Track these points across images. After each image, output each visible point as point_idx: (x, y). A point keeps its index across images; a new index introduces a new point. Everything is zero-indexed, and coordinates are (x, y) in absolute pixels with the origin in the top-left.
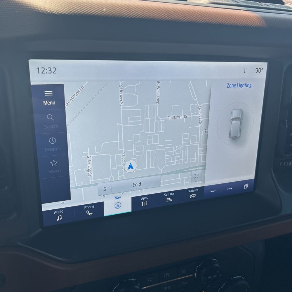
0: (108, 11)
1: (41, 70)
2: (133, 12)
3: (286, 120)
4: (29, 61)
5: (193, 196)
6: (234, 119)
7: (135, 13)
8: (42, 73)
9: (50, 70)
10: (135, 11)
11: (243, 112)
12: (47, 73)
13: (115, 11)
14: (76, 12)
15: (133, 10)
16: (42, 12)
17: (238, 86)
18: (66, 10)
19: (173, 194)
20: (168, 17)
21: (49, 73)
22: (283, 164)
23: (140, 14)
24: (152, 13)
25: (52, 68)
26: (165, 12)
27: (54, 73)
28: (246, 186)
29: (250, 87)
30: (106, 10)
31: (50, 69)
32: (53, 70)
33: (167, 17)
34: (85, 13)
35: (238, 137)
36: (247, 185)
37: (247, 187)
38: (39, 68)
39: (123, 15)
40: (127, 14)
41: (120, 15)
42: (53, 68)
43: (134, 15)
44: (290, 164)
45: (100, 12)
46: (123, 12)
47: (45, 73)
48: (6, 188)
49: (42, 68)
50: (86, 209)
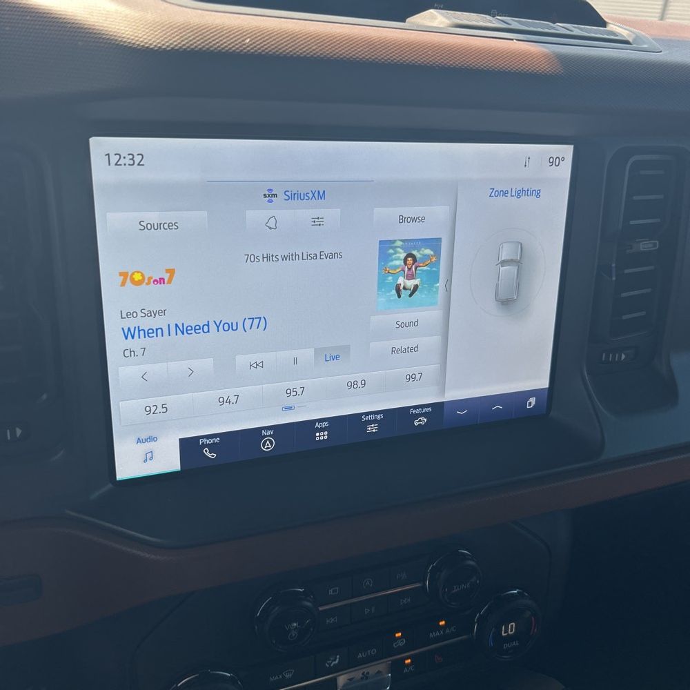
0: (254, 43)
1: (114, 159)
2: (302, 44)
3: (614, 265)
4: (90, 139)
5: (420, 421)
6: (504, 263)
7: (306, 46)
8: (116, 164)
9: (132, 159)
10: (305, 43)
11: (524, 249)
12: (125, 165)
13: (268, 43)
14: (195, 45)
15: (302, 41)
16: (125, 44)
17: (513, 194)
18: (175, 41)
19: (379, 417)
20: (369, 54)
21: (129, 165)
22: (607, 357)
23: (317, 48)
24: (339, 47)
25: (135, 155)
26: (364, 45)
27: (139, 164)
28: (530, 403)
29: (538, 195)
30: (250, 41)
31: (131, 157)
32: (137, 159)
33: (366, 56)
34: (211, 47)
35: (514, 301)
36: (533, 400)
37: (532, 405)
38: (110, 155)
39: (284, 51)
40: (290, 49)
41: (277, 51)
42: (138, 155)
43: (304, 52)
44: (623, 356)
45: (240, 45)
46: (282, 45)
47: (121, 165)
48: (45, 397)
49: (116, 154)
50: (204, 446)
